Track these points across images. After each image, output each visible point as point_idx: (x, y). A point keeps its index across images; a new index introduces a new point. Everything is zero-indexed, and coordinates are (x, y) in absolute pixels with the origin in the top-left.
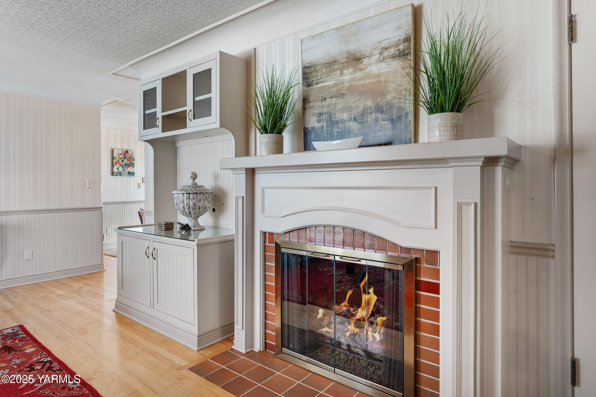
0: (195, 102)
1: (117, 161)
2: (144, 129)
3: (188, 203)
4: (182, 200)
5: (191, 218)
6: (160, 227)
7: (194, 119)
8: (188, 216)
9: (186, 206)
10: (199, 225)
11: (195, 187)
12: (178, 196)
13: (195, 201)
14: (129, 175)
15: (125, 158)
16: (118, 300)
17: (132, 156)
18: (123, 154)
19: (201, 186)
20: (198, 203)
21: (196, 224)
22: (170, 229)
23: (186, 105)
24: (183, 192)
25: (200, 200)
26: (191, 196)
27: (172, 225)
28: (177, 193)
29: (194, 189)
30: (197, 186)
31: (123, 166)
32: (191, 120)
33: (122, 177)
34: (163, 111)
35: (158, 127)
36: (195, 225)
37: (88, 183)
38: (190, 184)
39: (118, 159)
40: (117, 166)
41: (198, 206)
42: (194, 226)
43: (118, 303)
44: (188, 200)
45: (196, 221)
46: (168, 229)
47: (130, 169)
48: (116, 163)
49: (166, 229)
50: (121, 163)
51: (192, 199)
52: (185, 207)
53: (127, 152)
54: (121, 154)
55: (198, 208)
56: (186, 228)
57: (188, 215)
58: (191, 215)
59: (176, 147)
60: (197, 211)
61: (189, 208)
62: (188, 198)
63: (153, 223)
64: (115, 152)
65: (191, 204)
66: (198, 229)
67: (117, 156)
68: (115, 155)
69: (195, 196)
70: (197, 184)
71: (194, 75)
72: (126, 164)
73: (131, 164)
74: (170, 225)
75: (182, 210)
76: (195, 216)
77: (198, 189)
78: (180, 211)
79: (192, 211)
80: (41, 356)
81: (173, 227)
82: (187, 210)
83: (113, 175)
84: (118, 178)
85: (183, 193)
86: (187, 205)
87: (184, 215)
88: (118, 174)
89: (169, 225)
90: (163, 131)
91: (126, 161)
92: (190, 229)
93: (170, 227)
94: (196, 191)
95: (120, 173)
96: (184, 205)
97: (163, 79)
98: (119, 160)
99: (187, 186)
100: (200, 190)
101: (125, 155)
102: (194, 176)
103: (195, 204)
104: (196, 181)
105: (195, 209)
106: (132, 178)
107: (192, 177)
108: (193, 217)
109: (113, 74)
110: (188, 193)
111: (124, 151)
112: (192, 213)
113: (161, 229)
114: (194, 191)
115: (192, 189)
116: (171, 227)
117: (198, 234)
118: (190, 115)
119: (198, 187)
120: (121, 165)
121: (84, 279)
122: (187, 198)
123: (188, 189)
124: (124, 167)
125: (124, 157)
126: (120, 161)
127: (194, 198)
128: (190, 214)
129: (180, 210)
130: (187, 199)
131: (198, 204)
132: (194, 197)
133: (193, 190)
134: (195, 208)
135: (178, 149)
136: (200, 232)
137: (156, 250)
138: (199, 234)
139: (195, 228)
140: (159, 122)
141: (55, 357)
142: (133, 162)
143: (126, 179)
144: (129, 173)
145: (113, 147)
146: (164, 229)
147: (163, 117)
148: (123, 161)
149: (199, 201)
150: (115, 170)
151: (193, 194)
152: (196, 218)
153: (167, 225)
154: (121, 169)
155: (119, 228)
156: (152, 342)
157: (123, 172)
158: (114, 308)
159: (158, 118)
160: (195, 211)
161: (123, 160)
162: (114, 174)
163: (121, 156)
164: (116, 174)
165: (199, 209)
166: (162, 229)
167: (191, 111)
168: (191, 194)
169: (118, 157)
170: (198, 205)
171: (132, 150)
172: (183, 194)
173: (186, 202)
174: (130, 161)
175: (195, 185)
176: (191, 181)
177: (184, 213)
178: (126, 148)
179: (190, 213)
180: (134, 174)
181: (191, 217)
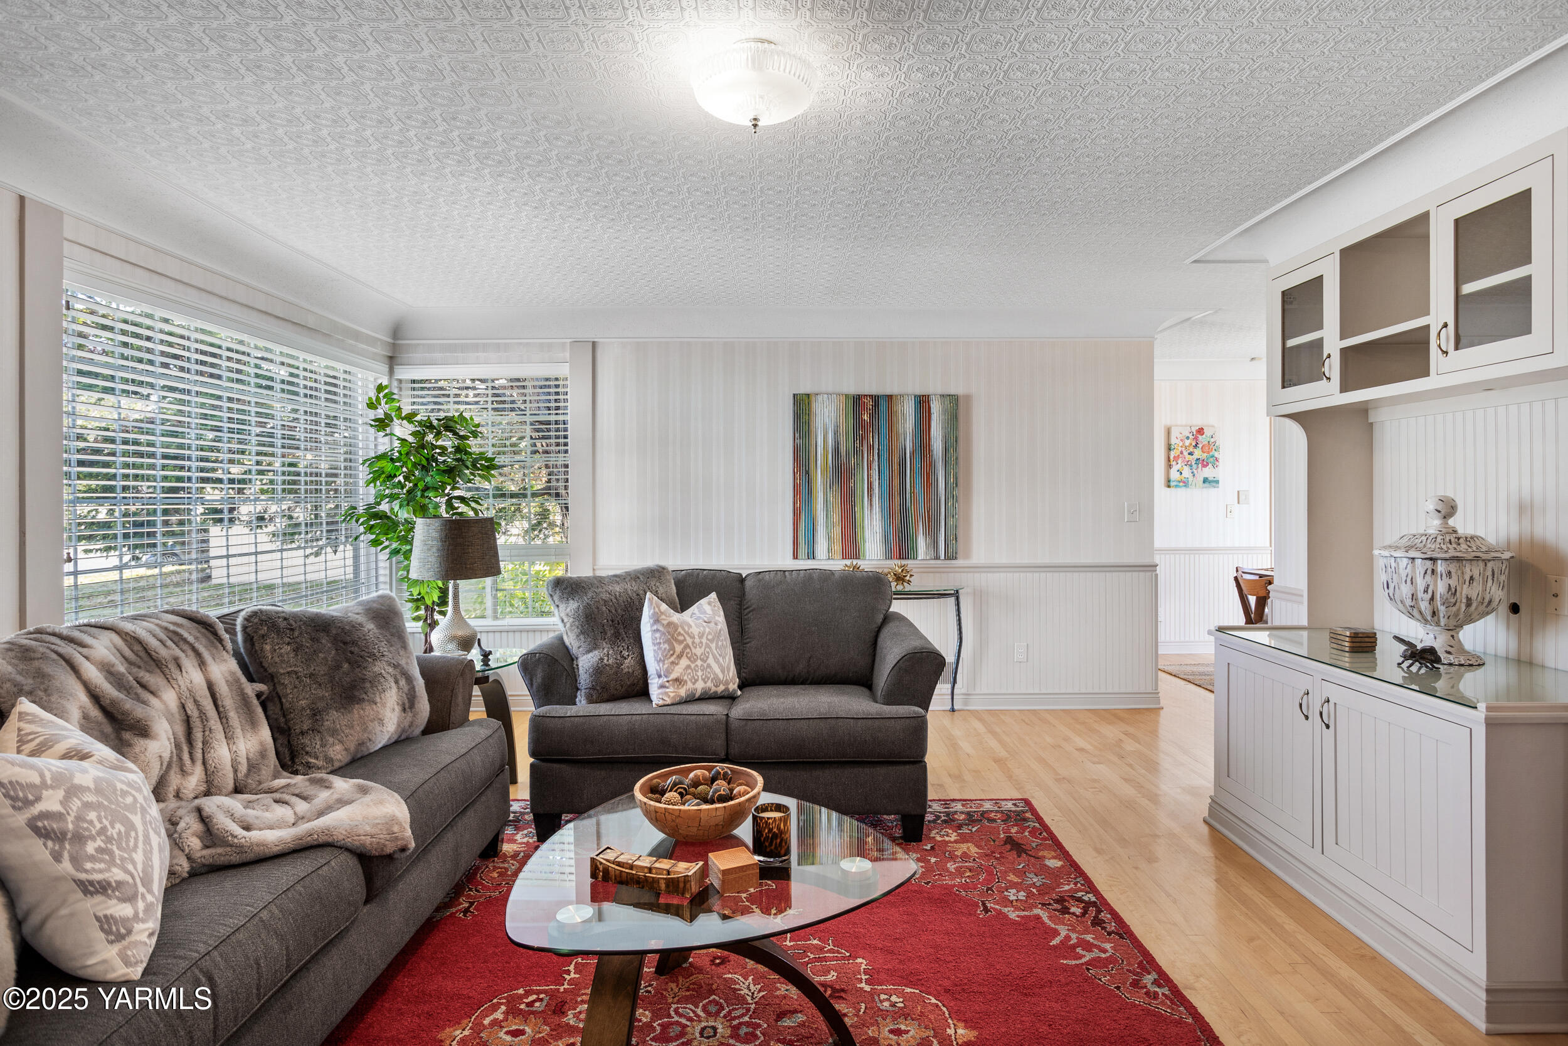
0: (1460, 299)
1: (1178, 453)
2: (1283, 387)
3: (1428, 585)
4: (1410, 577)
5: (1436, 628)
6: (1333, 641)
7: (1457, 348)
8: (1426, 620)
9: (1420, 594)
10: (1462, 650)
11: (1453, 540)
12: (1393, 565)
13: (1453, 582)
14: (1207, 485)
15: (1196, 446)
16: (1215, 799)
17: (1212, 440)
18: (1191, 437)
19: (1472, 538)
20: (1465, 587)
21: (1455, 646)
22: (1365, 649)
23: (1427, 313)
24: (1412, 554)
25: (1472, 578)
26: (1441, 567)
27: (1372, 640)
28: (1391, 556)
29: (1449, 545)
30: (1459, 539)
31: (1191, 466)
32: (1446, 353)
33: (1188, 490)
34: (1343, 337)
35: (1329, 379)
36: (1449, 649)
37: (1129, 511)
38: (1431, 531)
39: (1180, 449)
40: (1179, 467)
41: (1464, 596)
42: (1449, 653)
43: (1215, 806)
44: (1428, 577)
45: (1452, 636)
46: (1360, 649)
47: (1208, 472)
48: (1176, 458)
49: (1356, 649)
50: (1189, 457)
51: (1444, 575)
52: (1419, 597)
53: (1201, 431)
54: (1188, 438)
55: (1464, 601)
56: (1424, 656)
57: (1429, 618)
58: (1439, 620)
59: (1372, 423)
60: (1459, 610)
61: (1432, 599)
62: (1429, 572)
63: (1305, 623)
64: (1175, 434)
65: (1441, 588)
66: (1463, 662)
67: (1178, 441)
68: (1173, 441)
69: (1453, 567)
70: (1455, 532)
71: (1457, 221)
72: (1198, 459)
73: (1212, 460)
74: (1367, 640)
75: (1409, 602)
76: (1453, 622)
77: (1464, 546)
78: (1400, 605)
79: (1442, 609)
80: (1076, 884)
81: (1374, 647)
82: (1424, 605)
83: (1169, 486)
84: (1181, 492)
85: (1412, 556)
86: (1426, 591)
87: (1412, 616)
88: (1181, 484)
89: (1363, 640)
90: (1344, 389)
91: (1198, 453)
92: (1438, 660)
93: (1365, 645)
94: (1459, 554)
95: (1184, 482)
96: (1416, 591)
97: (1343, 252)
98: (1182, 453)
99: (1424, 538)
100: (1470, 550)
101: (1196, 438)
102: (1448, 509)
103: (1452, 591)
104: (1451, 522)
105: (1455, 604)
106: (1212, 492)
107: (1439, 512)
108: (1442, 624)
109: (1195, 261)
110: (1431, 559)
111: (1194, 430)
112: (1441, 615)
113: (1339, 647)
114: (1452, 553)
115: (1444, 547)
116: (1369, 645)
117: (1461, 676)
118: (1440, 340)
119: (1461, 541)
120: (1188, 464)
121: (1122, 719)
122: (1426, 573)
123: (1429, 545)
124: (1195, 466)
125: (1194, 444)
126: (1185, 453)
127: (1450, 573)
128: (1436, 618)
129: (1399, 603)
130: (1426, 576)
131: (1465, 590)
132: (1452, 570)
133: (1448, 548)
134: (1453, 601)
135: (1376, 429)
136: (1469, 671)
137: (1331, 704)
138: (1463, 676)
139: (1451, 657)
140: (1333, 367)
141: (1102, 897)
142: (1216, 454)
143: (1197, 494)
144: (1205, 480)
145: (1168, 423)
146: (1347, 649)
147: (1344, 352)
148: (1191, 454)
149: (1467, 583)
150: (1174, 475)
151: (1448, 562)
152: (1453, 629)
153: (1354, 640)
154: (1187, 472)
155: (1221, 629)
156: (1326, 945)
157: (1191, 479)
158: (1207, 815)
159: (1329, 356)
160: (1454, 609)
161: (1191, 449)
162: (1172, 484)
163: (1187, 443)
164: (1174, 484)
165: (1469, 605)
166: (1343, 648)
167: (1445, 325)
168: (1439, 562)
169: (1181, 444)
170: (1464, 592)
171: (1213, 426)
172: (1413, 559)
173: (1421, 584)
174: (1208, 453)
175: (1453, 537)
176: (1436, 522)
177: (1412, 610)
178: (1198, 422)
179: (1434, 613)
180: (1217, 482)
181: (1438, 624)
